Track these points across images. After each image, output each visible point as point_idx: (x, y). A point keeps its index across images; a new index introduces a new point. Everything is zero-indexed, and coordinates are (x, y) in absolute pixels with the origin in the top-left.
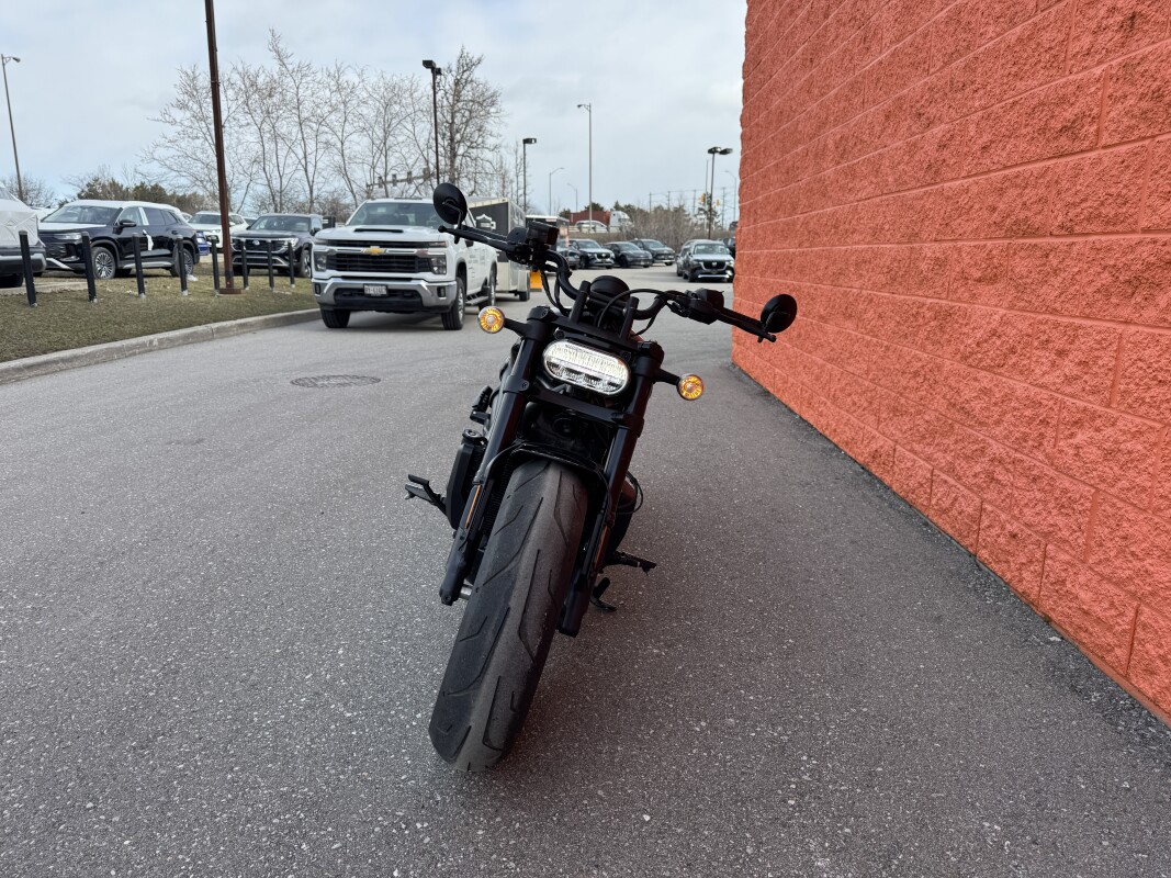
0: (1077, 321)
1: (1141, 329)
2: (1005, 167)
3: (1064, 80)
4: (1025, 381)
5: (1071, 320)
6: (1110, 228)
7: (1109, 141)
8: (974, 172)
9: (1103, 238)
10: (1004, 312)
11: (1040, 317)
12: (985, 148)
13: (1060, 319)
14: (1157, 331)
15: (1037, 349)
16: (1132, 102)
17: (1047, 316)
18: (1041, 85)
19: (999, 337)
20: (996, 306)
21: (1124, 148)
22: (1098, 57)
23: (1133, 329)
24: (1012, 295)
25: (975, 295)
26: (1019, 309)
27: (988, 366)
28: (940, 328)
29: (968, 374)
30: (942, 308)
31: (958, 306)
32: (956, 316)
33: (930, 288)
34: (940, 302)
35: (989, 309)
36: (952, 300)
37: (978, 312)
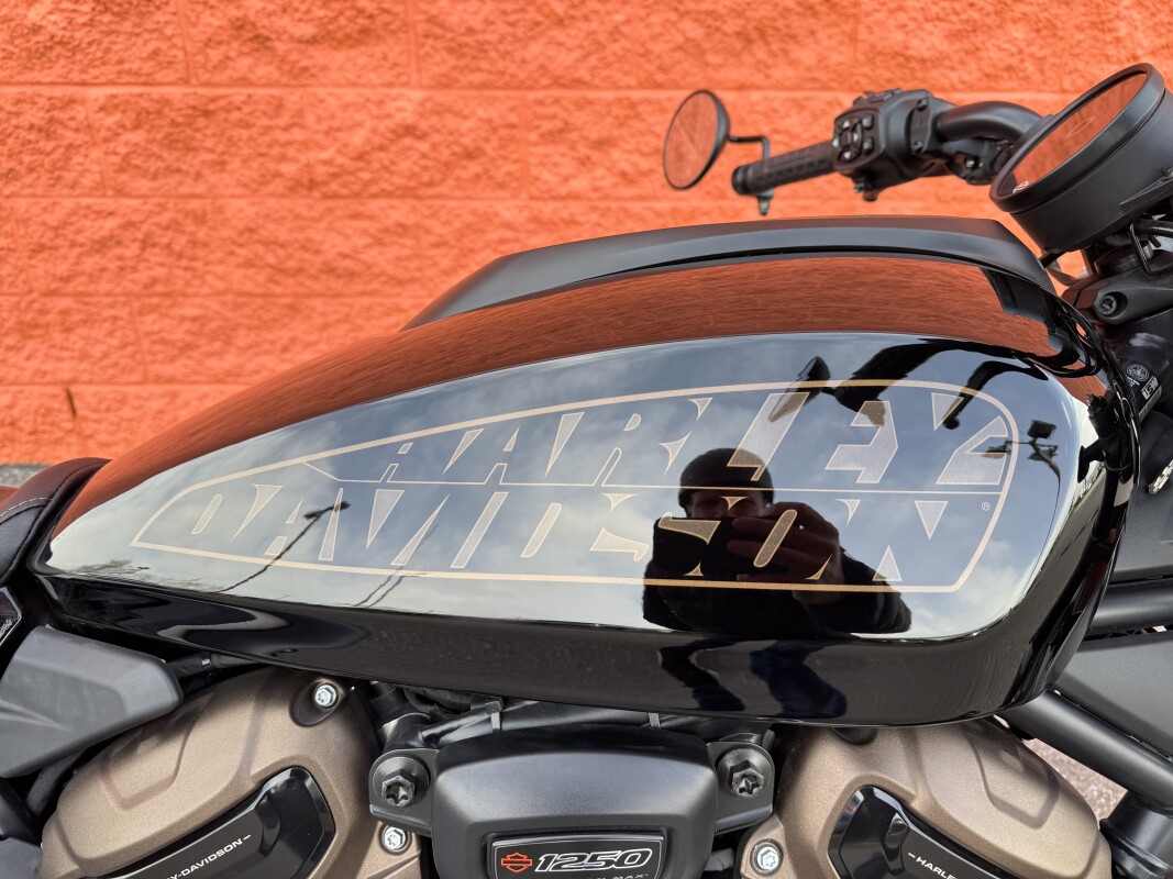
0: (636, 95)
1: (771, 94)
4: (514, 197)
5: (621, 94)
10: (418, 95)
11: (532, 95)
13: (591, 95)
14: (800, 95)
15: (536, 144)
17: (555, 92)
19: (423, 137)
20: (390, 85)
23: (756, 96)
24: (443, 63)
25: (305, 69)
26: (471, 86)
27: (398, 188)
28: (171, 143)
29: (330, 210)
30: (166, 102)
31: (238, 94)
32: (235, 115)
33: (91, 64)
34: (155, 92)
35: (367, 92)
36: (207, 84)
37: (330, 100)
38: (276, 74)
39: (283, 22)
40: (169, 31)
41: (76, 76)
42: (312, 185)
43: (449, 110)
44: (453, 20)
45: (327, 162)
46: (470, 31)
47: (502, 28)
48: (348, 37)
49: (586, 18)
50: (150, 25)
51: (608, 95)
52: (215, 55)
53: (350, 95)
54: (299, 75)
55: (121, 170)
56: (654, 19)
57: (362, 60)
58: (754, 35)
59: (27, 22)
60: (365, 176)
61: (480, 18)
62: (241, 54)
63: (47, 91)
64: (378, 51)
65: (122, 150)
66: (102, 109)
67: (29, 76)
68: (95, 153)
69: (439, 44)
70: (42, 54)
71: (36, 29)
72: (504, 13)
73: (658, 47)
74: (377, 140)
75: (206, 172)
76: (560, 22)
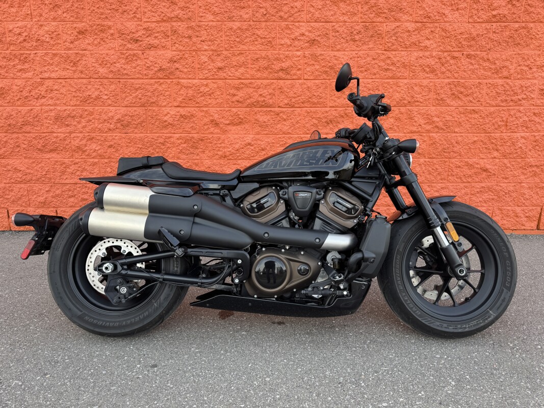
0: (302, 136)
2: (240, 79)
3: (277, 52)
5: (299, 136)
6: (314, 106)
7: (309, 78)
8: (211, 77)
9: (311, 109)
10: (252, 136)
11: (278, 136)
12: (220, 69)
13: (291, 136)
15: (279, 147)
16: (318, 67)
17: (284, 135)
18: (261, 50)
19: (252, 146)
20: (245, 134)
21: (317, 81)
22: (296, 49)
24: (258, 129)
25: (226, 130)
26: (264, 134)
27: (245, 157)
28: (192, 147)
29: (229, 163)
30: (193, 138)
31: (210, 136)
32: (209, 141)
33: (177, 129)
34: (190, 135)
35: (240, 136)
36: (203, 134)
37: (231, 137)
38: (219, 132)
39: (223, 120)
40: (196, 122)
41: (172, 132)
42: (225, 156)
43: (258, 139)
44: (261, 120)
45: (230, 151)
46: (265, 122)
47: (272, 121)
48: (236, 123)
49: (291, 119)
50: (192, 121)
51: (296, 136)
52: (206, 127)
53: (236, 136)
54: (225, 132)
55: (180, 153)
56: (306, 119)
57: (239, 129)
58: (329, 122)
59: (164, 120)
60: (238, 155)
61: (267, 119)
62: (212, 127)
63: (165, 135)
64: (243, 126)
65: (181, 148)
66: (177, 139)
67: (162, 131)
68: (174, 149)
69: (257, 125)
70: (166, 127)
71: (166, 121)
72: (272, 118)
73: (307, 125)
74: (242, 146)
75: (200, 153)
76: (285, 120)
